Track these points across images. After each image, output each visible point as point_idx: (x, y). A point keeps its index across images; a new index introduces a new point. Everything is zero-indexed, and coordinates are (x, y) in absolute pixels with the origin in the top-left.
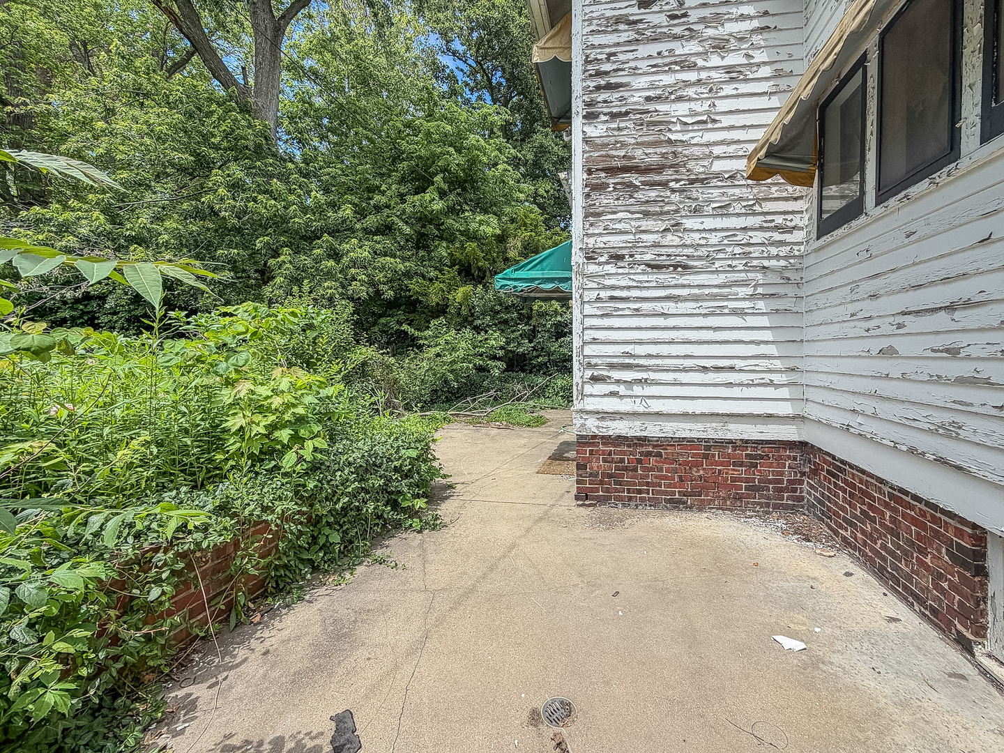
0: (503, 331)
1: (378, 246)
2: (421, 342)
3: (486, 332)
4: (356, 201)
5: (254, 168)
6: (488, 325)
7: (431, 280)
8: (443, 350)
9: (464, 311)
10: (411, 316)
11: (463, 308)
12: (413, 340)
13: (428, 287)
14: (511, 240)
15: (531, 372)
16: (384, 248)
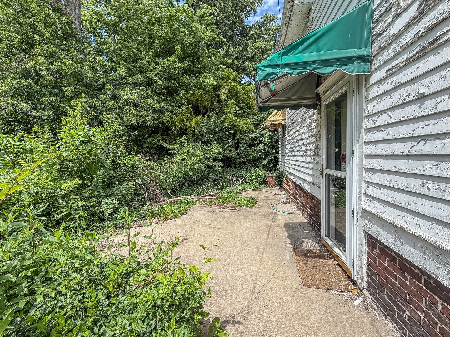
0: (220, 144)
1: (143, 93)
2: (172, 151)
3: (211, 145)
4: (129, 66)
5: (62, 45)
6: (211, 141)
7: (176, 114)
8: (187, 156)
9: (197, 132)
10: (165, 137)
11: (196, 130)
12: (167, 151)
13: (175, 118)
14: (222, 89)
15: (235, 168)
16: (146, 94)
